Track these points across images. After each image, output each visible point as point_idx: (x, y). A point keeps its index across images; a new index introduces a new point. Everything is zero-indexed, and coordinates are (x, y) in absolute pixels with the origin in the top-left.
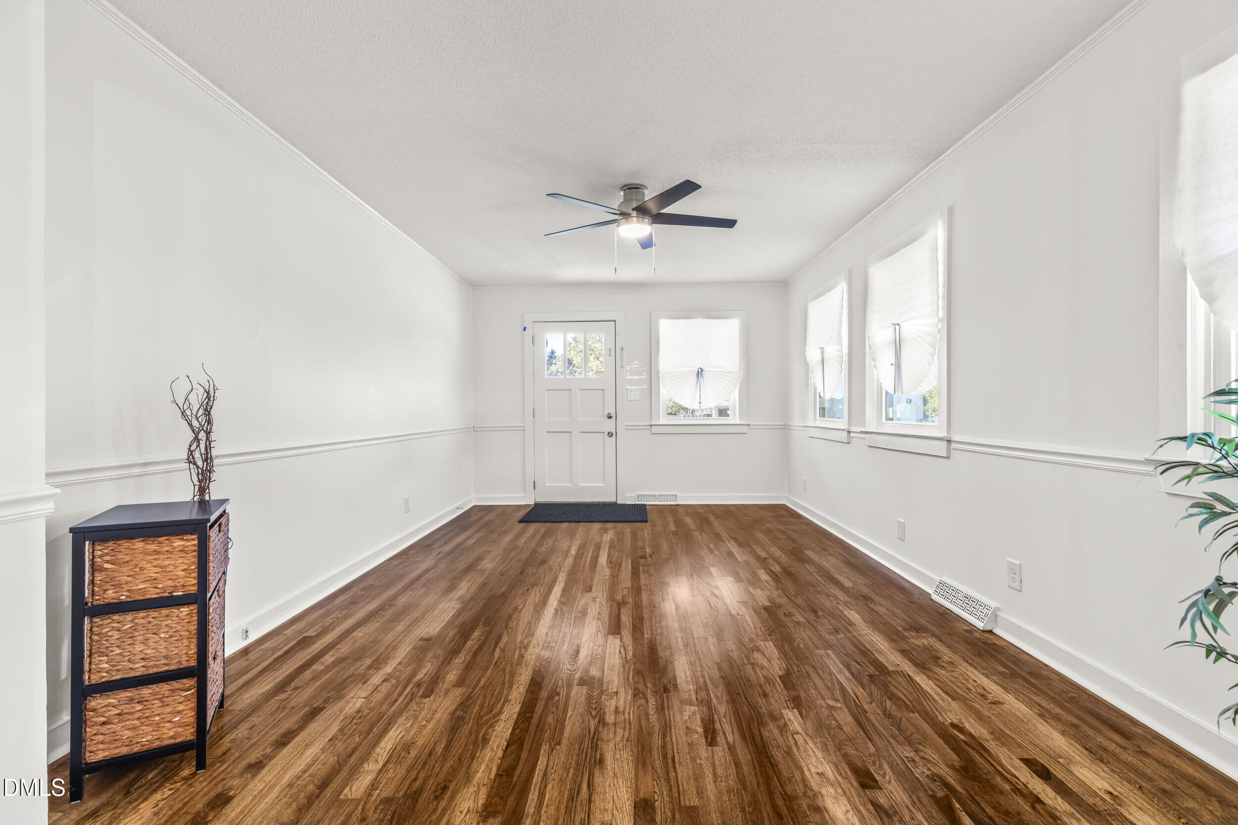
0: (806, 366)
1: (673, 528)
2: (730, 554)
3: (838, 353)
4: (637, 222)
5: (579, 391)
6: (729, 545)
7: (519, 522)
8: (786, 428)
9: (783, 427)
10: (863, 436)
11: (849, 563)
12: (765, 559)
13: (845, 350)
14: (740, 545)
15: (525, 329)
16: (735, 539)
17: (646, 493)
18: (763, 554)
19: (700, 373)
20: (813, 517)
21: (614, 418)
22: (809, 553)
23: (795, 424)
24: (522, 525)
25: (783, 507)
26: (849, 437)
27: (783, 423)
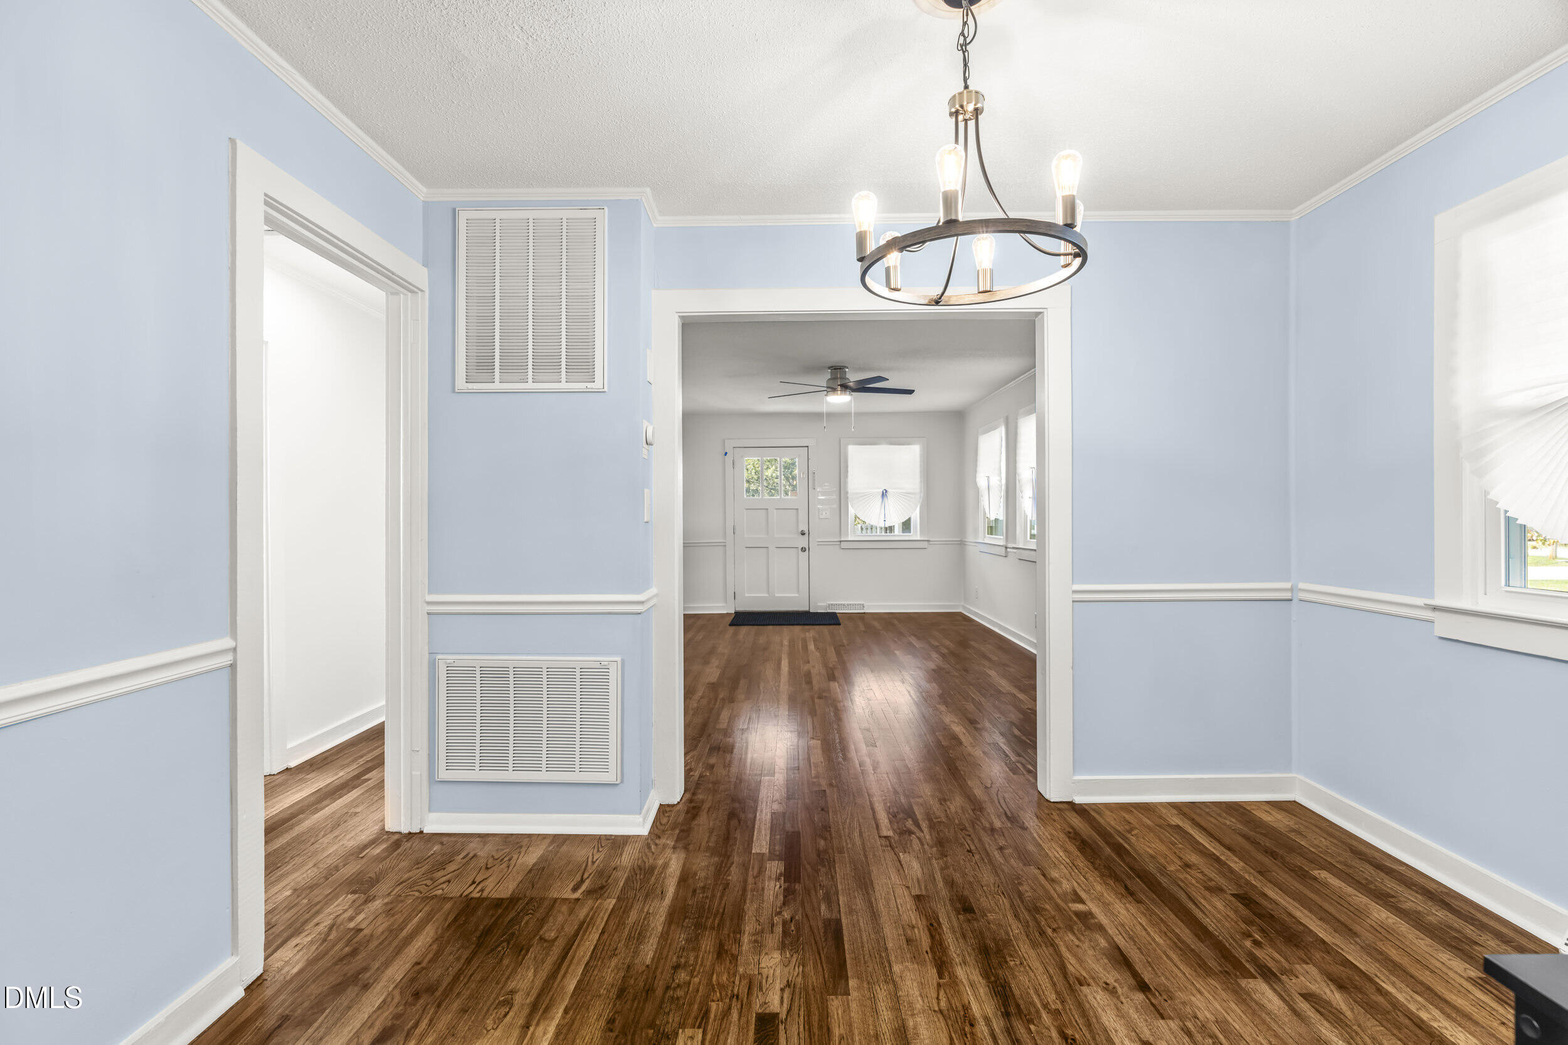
0: (977, 490)
1: (862, 628)
2: (910, 644)
3: (999, 482)
4: (841, 394)
5: (775, 511)
6: (910, 639)
7: (730, 625)
8: (962, 544)
9: (959, 542)
10: (1015, 551)
11: (1000, 648)
12: (937, 646)
13: (1004, 481)
14: (919, 638)
15: (726, 454)
16: (915, 636)
17: (836, 603)
18: (936, 644)
19: (884, 494)
20: (982, 620)
21: (807, 535)
22: (972, 643)
23: (969, 540)
24: (733, 628)
25: (960, 614)
26: (1006, 552)
27: (959, 539)
